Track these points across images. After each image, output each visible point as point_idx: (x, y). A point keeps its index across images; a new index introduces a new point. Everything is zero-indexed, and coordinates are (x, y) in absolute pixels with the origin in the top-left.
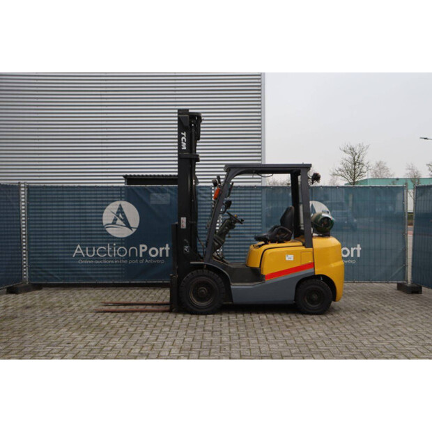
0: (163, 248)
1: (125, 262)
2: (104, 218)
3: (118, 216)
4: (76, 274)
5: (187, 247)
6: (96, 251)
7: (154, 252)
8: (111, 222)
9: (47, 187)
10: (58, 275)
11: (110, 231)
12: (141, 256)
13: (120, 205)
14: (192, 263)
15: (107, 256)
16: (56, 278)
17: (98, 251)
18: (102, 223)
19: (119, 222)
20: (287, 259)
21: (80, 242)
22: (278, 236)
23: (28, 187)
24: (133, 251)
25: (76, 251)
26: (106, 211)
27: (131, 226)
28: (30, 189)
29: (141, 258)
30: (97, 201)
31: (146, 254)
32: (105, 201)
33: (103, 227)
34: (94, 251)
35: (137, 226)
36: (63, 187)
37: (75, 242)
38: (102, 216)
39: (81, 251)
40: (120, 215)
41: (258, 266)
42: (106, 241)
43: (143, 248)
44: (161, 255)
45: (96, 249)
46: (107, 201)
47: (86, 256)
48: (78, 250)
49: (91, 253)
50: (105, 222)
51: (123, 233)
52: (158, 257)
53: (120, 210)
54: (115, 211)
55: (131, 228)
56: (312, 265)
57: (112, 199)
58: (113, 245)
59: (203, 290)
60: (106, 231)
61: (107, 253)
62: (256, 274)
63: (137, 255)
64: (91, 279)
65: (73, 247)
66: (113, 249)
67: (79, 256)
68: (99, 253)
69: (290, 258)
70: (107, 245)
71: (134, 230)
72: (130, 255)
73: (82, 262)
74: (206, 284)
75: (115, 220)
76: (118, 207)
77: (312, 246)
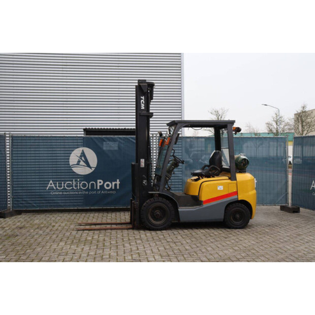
0: (115, 183)
1: (87, 193)
2: (70, 160)
3: (81, 159)
4: (49, 203)
5: (145, 181)
6: (64, 185)
7: (108, 185)
8: (76, 163)
9: (26, 137)
10: (35, 203)
11: (75, 170)
12: (98, 188)
13: (83, 151)
14: (150, 192)
15: (73, 189)
16: (34, 206)
17: (65, 185)
18: (69, 164)
19: (82, 163)
20: (218, 189)
21: (53, 178)
22: (210, 172)
23: (12, 137)
24: (92, 185)
25: (49, 185)
26: (72, 155)
27: (91, 166)
28: (14, 138)
29: (99, 190)
30: (65, 148)
31: (102, 187)
32: (71, 148)
33: (70, 167)
34: (63, 185)
35: (95, 166)
36: (39, 137)
37: (48, 178)
38: (69, 159)
39: (53, 185)
40: (83, 158)
41: (197, 194)
42: (71, 178)
43: (100, 182)
44: (113, 188)
45: (64, 184)
46: (73, 148)
47: (57, 189)
48: (51, 184)
49: (60, 186)
50: (71, 163)
51: (85, 171)
52: (111, 189)
53: (83, 154)
54: (79, 155)
55: (91, 168)
56: (236, 193)
57: (76, 146)
58: (77, 181)
59: (158, 212)
60: (72, 170)
61: (72, 186)
62: (196, 200)
63: (95, 188)
64: (61, 206)
65: (47, 182)
66: (77, 183)
67: (51, 188)
68: (67, 186)
69: (221, 188)
70: (73, 181)
71: (93, 169)
72: (90, 188)
73: (54, 193)
74: (160, 208)
75: (79, 162)
76: (81, 152)
77: (236, 180)
